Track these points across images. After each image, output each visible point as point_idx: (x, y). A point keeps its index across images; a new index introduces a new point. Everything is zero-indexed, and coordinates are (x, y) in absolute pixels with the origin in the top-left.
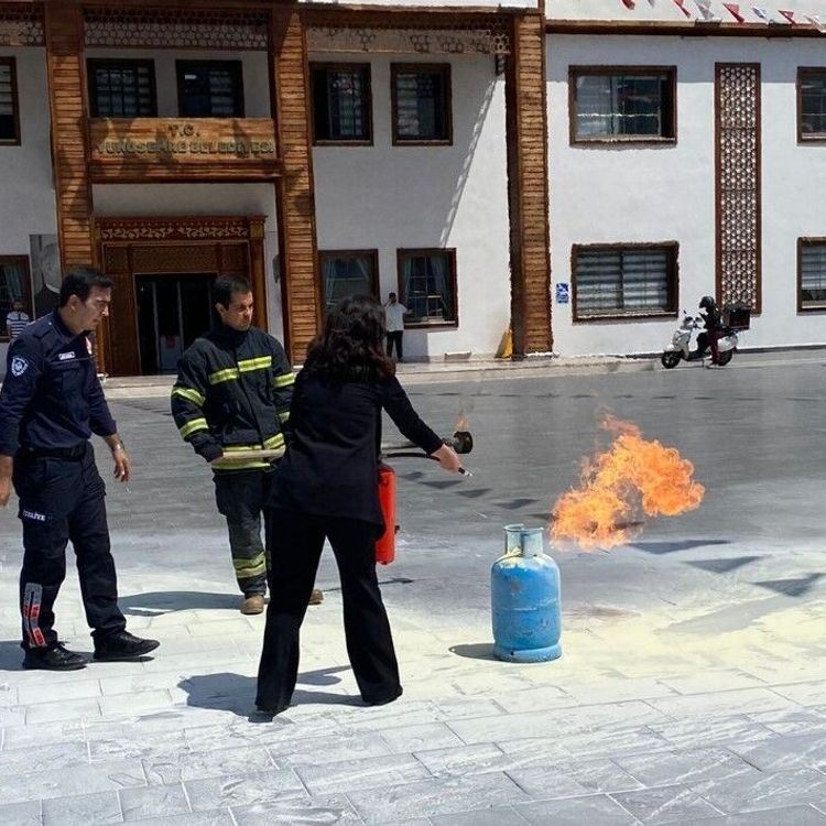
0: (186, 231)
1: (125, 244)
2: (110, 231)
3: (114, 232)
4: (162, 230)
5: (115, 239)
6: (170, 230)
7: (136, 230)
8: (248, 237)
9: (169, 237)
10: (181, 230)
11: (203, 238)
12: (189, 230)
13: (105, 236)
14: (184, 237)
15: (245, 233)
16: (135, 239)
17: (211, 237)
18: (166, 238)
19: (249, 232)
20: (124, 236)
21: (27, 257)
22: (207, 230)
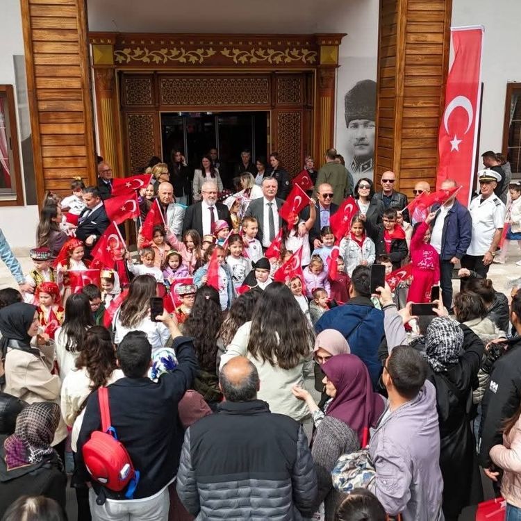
0: (231, 54)
1: (150, 70)
2: (126, 51)
3: (132, 53)
4: (199, 52)
5: (133, 63)
6: (211, 52)
7: (164, 52)
8: (317, 63)
9: (208, 63)
10: (226, 52)
11: (254, 65)
12: (237, 52)
13: (120, 59)
14: (229, 62)
15: (312, 59)
16: (161, 63)
17: (266, 64)
18: (203, 65)
19: (318, 58)
20: (145, 59)
21: (10, 87)
22: (261, 53)
